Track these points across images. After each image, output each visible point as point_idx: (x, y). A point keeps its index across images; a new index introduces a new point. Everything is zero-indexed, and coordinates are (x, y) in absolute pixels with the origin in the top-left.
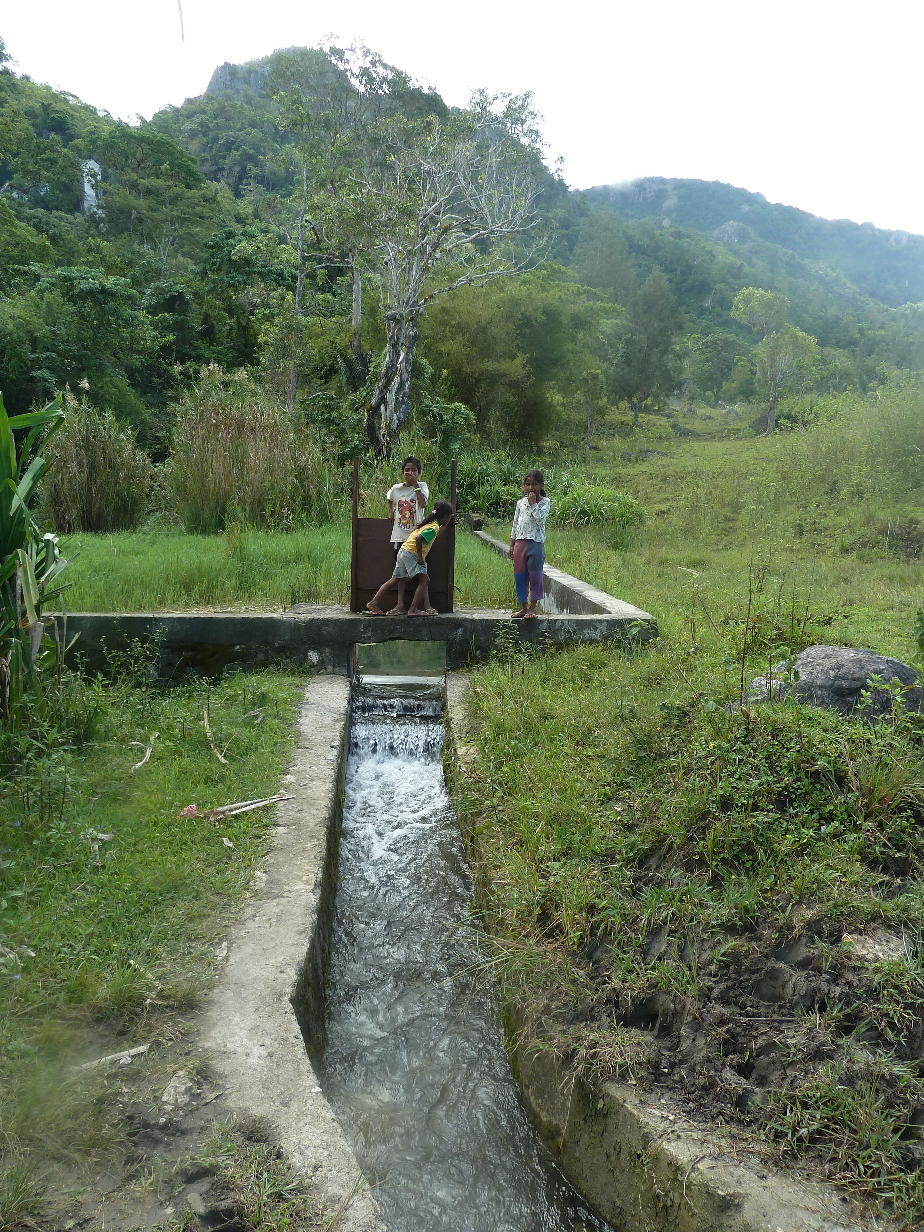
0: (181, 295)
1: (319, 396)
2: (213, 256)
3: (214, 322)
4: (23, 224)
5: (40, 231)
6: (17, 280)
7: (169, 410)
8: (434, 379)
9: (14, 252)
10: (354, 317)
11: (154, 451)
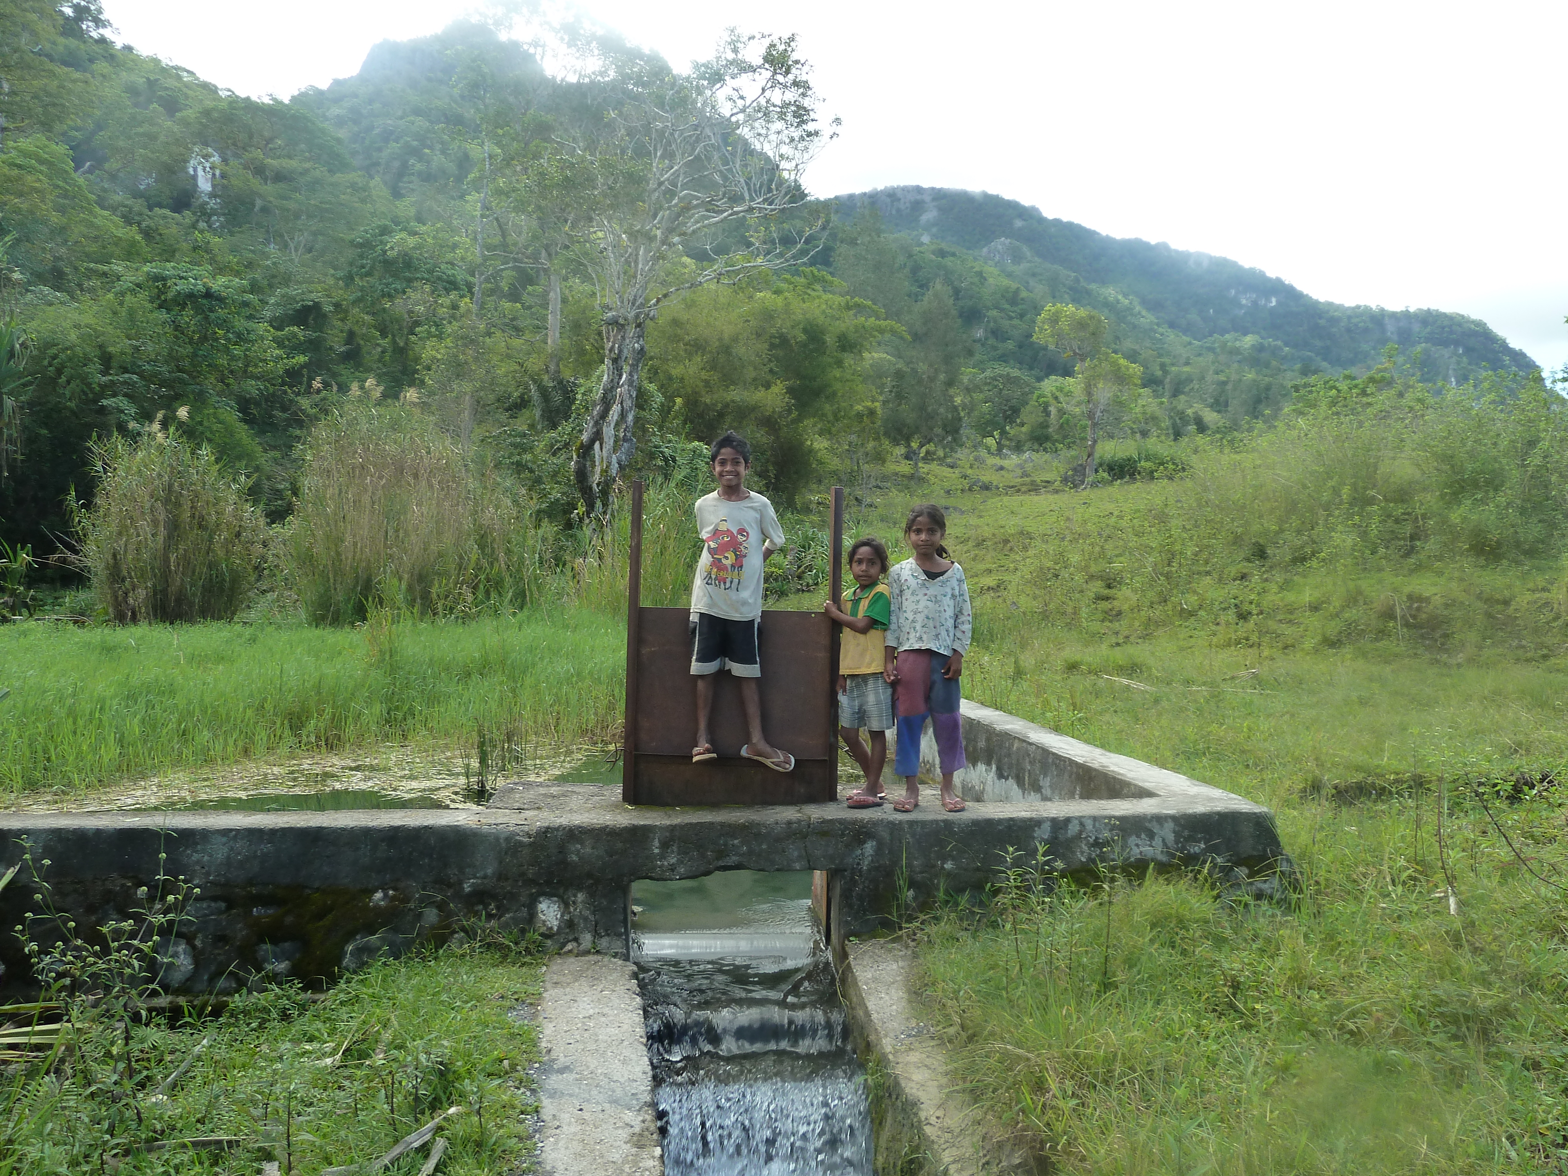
0: (317, 306)
1: (505, 431)
2: (361, 256)
3: (362, 342)
4: (106, 213)
5: (128, 221)
6: (94, 282)
7: (295, 454)
8: (665, 411)
9: (93, 248)
10: (550, 333)
11: (273, 508)
